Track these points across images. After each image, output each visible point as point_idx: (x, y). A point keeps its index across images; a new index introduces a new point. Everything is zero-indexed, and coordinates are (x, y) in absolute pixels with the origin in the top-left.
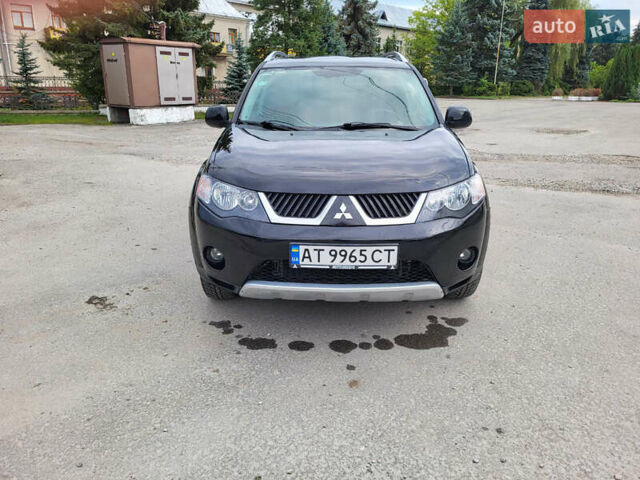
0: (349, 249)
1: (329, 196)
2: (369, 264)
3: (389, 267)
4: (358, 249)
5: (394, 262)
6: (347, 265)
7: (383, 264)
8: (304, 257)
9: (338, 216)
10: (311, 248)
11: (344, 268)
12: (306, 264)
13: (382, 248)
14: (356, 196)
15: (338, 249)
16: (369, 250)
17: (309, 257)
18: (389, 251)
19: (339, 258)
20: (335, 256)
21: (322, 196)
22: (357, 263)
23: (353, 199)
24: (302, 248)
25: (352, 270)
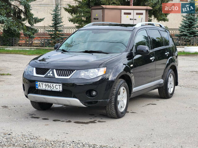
0: (49, 84)
1: (49, 69)
2: (55, 89)
3: (60, 91)
4: (52, 84)
5: (61, 89)
6: (49, 89)
7: (58, 90)
9: (49, 75)
10: (40, 83)
11: (49, 90)
12: (39, 88)
13: (58, 84)
14: (56, 70)
15: (47, 84)
16: (55, 85)
17: (40, 86)
18: (60, 85)
19: (47, 87)
20: (46, 86)
21: (48, 69)
22: (52, 89)
23: (55, 70)
24: (38, 83)
25: (50, 91)
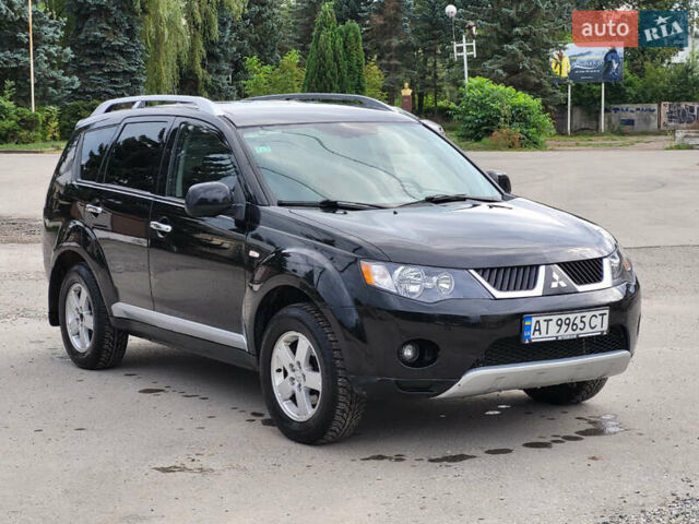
0: (572, 316)
1: (538, 266)
2: (587, 332)
3: (602, 332)
4: (579, 315)
5: (605, 327)
7: (598, 330)
8: (535, 330)
9: (554, 285)
10: (541, 319)
11: (568, 337)
12: (536, 337)
13: (597, 313)
14: (559, 265)
15: (563, 317)
17: (539, 330)
18: (603, 315)
19: (564, 327)
20: (560, 326)
21: (531, 267)
22: (578, 331)
23: (557, 268)
24: (534, 321)
25: (574, 339)
